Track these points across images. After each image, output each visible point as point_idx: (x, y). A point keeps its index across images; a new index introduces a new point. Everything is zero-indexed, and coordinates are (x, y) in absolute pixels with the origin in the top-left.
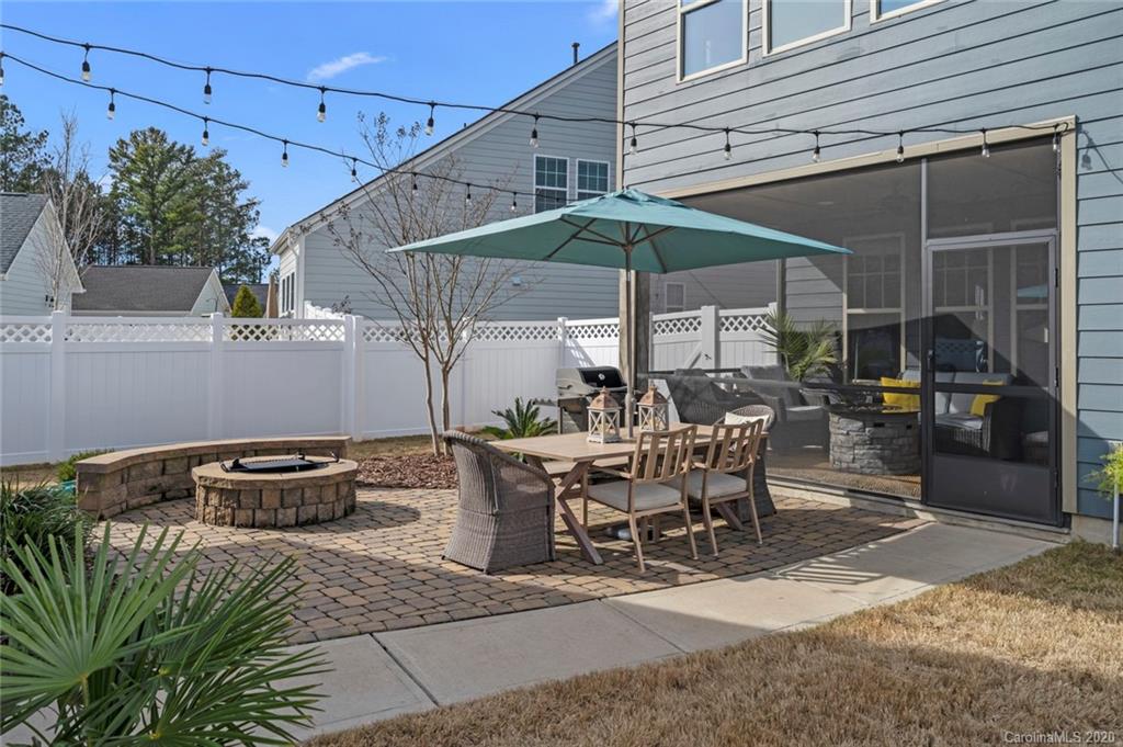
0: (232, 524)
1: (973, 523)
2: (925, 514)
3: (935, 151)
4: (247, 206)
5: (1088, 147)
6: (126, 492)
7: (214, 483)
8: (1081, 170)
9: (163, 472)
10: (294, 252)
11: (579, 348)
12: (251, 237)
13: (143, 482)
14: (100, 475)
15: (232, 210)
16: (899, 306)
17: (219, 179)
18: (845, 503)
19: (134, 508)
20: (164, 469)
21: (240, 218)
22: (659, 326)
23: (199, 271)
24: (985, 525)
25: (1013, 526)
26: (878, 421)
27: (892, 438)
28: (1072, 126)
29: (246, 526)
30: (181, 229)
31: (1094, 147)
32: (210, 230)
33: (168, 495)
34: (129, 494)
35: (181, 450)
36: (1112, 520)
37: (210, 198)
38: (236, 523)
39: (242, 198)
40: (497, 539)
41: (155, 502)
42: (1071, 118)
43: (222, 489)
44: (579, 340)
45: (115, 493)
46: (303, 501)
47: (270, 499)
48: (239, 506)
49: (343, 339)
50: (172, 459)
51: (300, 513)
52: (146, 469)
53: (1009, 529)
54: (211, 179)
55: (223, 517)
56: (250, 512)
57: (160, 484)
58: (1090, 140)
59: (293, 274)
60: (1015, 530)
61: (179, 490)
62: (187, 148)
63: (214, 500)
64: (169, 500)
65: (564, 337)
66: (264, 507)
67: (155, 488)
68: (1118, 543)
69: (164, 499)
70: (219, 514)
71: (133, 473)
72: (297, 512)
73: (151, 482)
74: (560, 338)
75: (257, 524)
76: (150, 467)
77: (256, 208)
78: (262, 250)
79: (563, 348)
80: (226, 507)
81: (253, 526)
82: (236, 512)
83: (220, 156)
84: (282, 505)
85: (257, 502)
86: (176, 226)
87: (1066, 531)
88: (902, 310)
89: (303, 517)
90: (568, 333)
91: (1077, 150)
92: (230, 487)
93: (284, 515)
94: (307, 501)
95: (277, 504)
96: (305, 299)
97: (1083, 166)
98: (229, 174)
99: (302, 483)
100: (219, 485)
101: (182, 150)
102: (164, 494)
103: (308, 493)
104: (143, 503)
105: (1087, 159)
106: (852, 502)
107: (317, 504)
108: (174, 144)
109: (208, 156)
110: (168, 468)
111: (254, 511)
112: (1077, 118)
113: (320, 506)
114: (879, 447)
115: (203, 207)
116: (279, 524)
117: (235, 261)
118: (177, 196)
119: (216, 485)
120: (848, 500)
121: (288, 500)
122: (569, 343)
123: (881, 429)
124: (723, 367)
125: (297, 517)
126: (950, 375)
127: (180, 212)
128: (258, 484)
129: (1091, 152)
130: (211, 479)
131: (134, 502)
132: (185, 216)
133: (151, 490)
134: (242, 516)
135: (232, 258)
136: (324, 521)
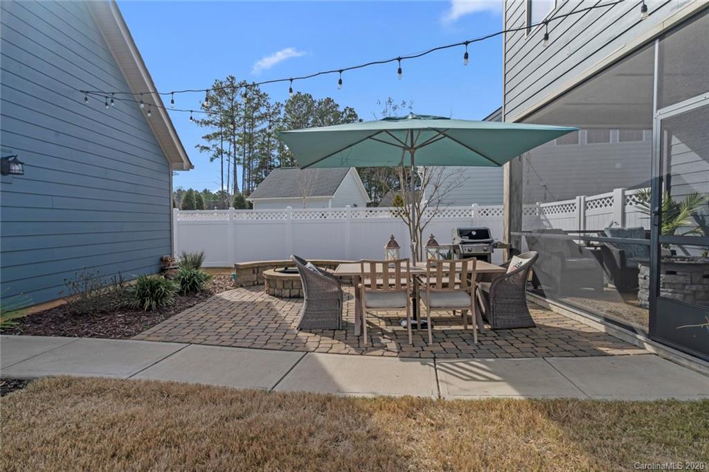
1: (685, 362)
2: (651, 347)
3: (662, 29)
11: (547, 220)
18: (602, 328)
22: (590, 204)
26: (670, 270)
27: (684, 285)
38: (270, 293)
44: (547, 215)
55: (267, 290)
65: (540, 214)
66: (277, 288)
71: (260, 270)
81: (274, 296)
84: (284, 288)
85: (275, 285)
90: (541, 211)
93: (285, 292)
106: (606, 329)
111: (274, 289)
114: (670, 290)
120: (603, 326)
123: (673, 276)
124: (587, 229)
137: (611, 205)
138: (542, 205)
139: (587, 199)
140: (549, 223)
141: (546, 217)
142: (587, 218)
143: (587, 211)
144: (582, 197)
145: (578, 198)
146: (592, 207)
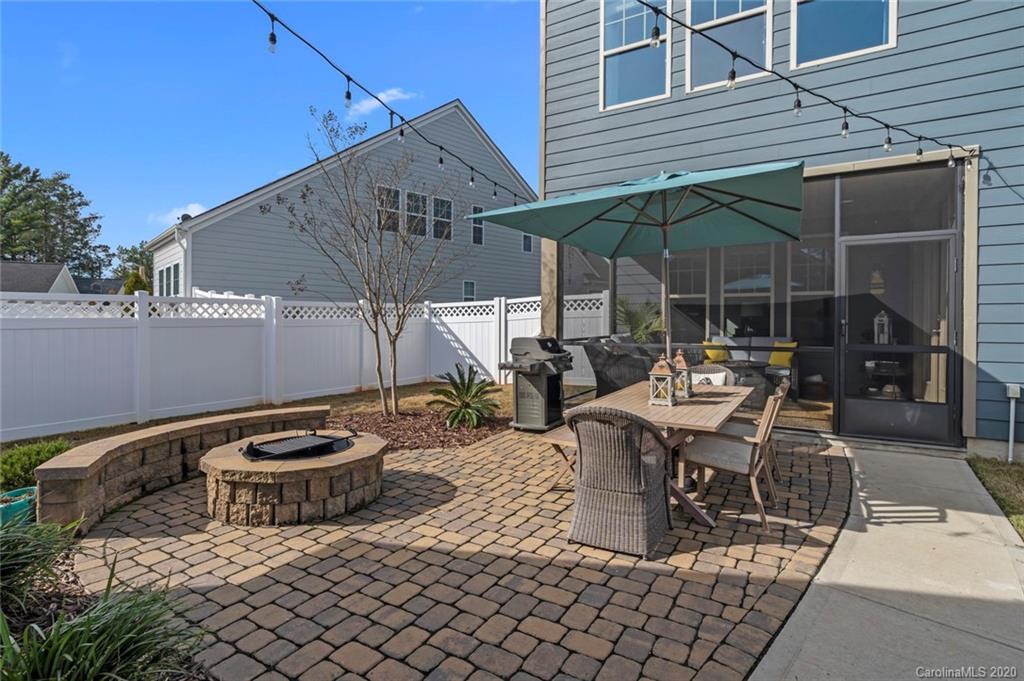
0: (272, 523)
2: (837, 442)
3: (851, 169)
4: (89, 219)
5: (989, 169)
6: (104, 494)
7: (245, 478)
8: (982, 186)
9: (143, 463)
10: (181, 245)
11: (443, 324)
12: (93, 245)
13: (121, 478)
14: (76, 481)
15: (76, 222)
16: (704, 292)
17: (62, 197)
19: (113, 511)
20: (143, 459)
21: (83, 228)
22: (512, 307)
23: (52, 267)
24: (890, 448)
25: (916, 448)
28: (977, 153)
29: (291, 523)
30: (25, 234)
31: (994, 169)
32: (54, 236)
33: (149, 487)
34: (107, 495)
35: (162, 435)
36: (1007, 441)
37: (55, 211)
38: (277, 520)
39: (84, 213)
40: (648, 520)
41: (136, 499)
42: (976, 147)
43: (257, 484)
44: (443, 317)
45: (92, 499)
46: (351, 486)
47: (318, 490)
48: (281, 502)
49: (263, 316)
50: (151, 447)
51: (350, 500)
52: (125, 462)
53: (913, 451)
54: (54, 195)
55: (259, 516)
56: (295, 507)
57: (140, 477)
58: (991, 164)
59: (176, 267)
60: (918, 451)
61: (160, 479)
62: (32, 170)
63: (244, 496)
64: (151, 493)
65: (430, 316)
66: (312, 499)
67: (134, 482)
68: (1013, 458)
69: (145, 493)
70: (252, 512)
71: (110, 469)
72: (346, 497)
73: (130, 476)
74: (426, 316)
75: (303, 520)
76: (129, 459)
77: (98, 222)
78: (102, 255)
79: (428, 323)
80: (263, 504)
81: (299, 522)
82: (277, 508)
83: (62, 178)
84: (331, 494)
85: (304, 494)
86: (20, 231)
87: (964, 450)
88: (707, 296)
89: (352, 503)
90: (433, 312)
91: (979, 171)
92: (270, 481)
93: (335, 504)
94: (356, 485)
95: (326, 493)
96: (193, 286)
97: (984, 182)
98: (73, 194)
99: (352, 466)
100: (254, 479)
101: (27, 170)
102: (143, 487)
103: (356, 477)
104: (122, 502)
105: (987, 178)
107: (363, 486)
108: (19, 166)
109: (51, 177)
110: (148, 456)
111: (299, 505)
112: (980, 147)
113: (367, 487)
115: (47, 217)
116: (329, 516)
117: (77, 262)
118: (21, 207)
119: (250, 480)
121: (338, 487)
122: (434, 320)
125: (346, 503)
126: (747, 339)
127: (26, 220)
128: (306, 474)
129: (991, 173)
130: (241, 473)
131: (112, 503)
132: (29, 222)
133: (130, 485)
134: (285, 512)
135: (74, 259)
136: (371, 503)
137: (598, 308)
138: (433, 306)
139: (509, 301)
140: (448, 328)
141: (440, 320)
142: (509, 323)
143: (509, 315)
144: (503, 299)
145: (497, 299)
146: (515, 311)
